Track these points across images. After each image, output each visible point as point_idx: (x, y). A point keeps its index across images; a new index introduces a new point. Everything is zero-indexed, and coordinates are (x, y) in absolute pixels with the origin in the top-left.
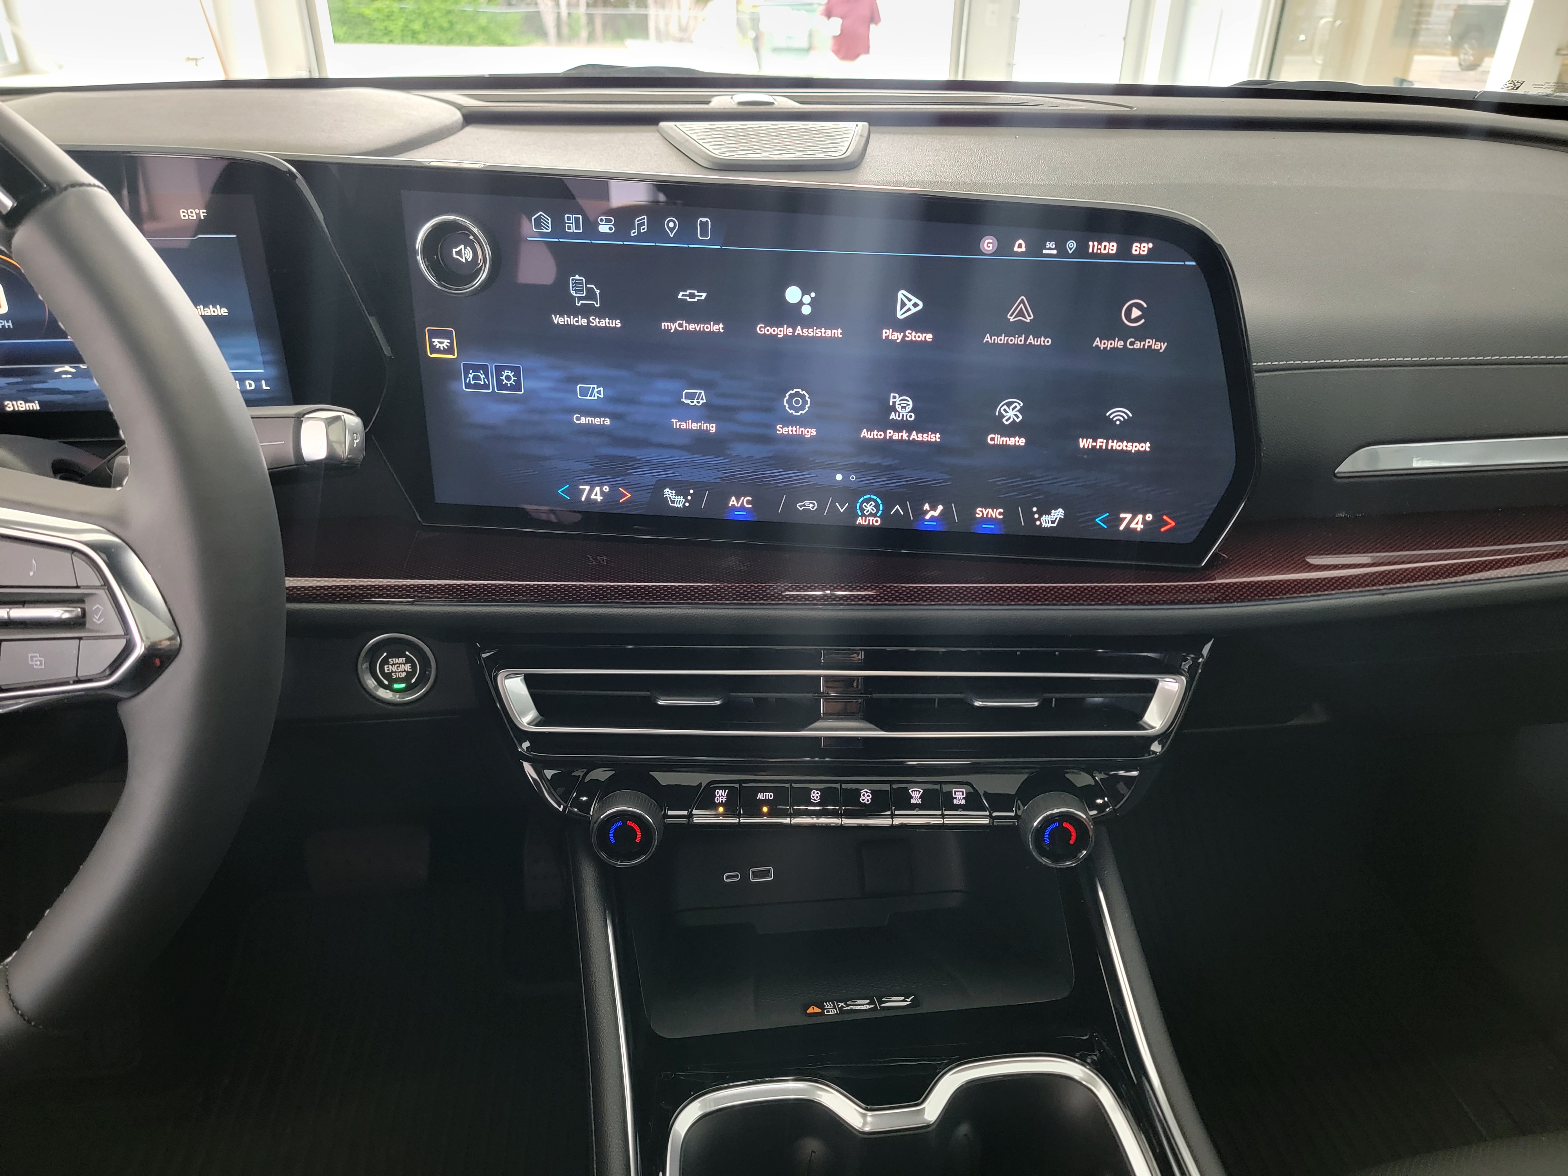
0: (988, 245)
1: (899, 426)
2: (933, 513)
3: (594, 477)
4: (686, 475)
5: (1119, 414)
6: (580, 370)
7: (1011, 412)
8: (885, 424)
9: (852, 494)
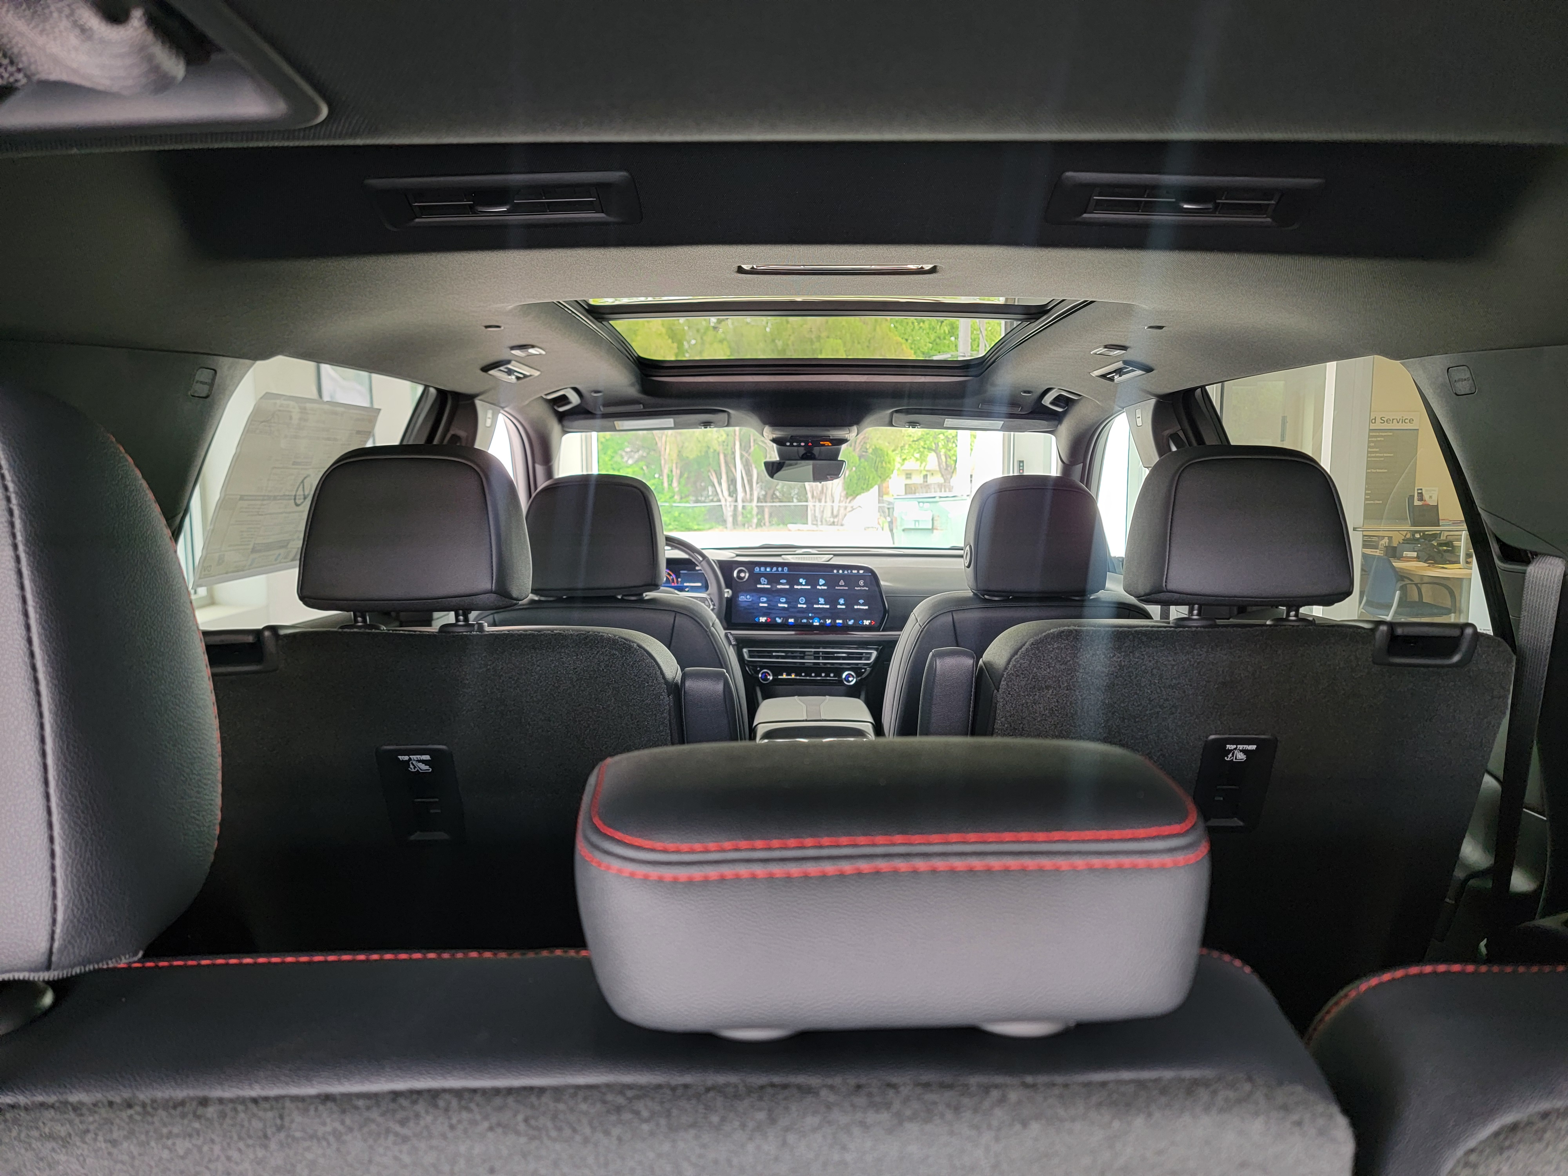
0: (835, 571)
1: (821, 604)
2: (828, 621)
3: (763, 616)
4: (780, 615)
5: (861, 601)
6: (761, 595)
7: (842, 601)
8: (819, 604)
9: (812, 618)
